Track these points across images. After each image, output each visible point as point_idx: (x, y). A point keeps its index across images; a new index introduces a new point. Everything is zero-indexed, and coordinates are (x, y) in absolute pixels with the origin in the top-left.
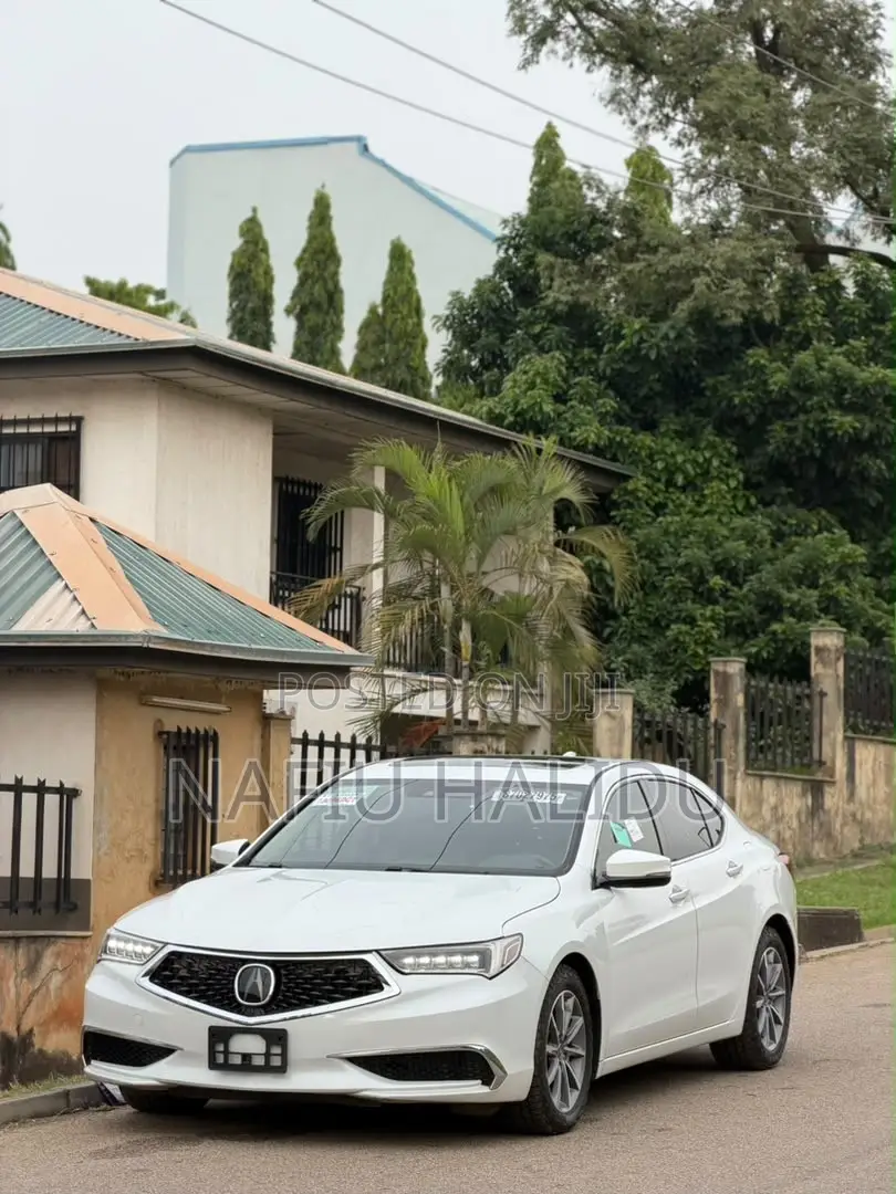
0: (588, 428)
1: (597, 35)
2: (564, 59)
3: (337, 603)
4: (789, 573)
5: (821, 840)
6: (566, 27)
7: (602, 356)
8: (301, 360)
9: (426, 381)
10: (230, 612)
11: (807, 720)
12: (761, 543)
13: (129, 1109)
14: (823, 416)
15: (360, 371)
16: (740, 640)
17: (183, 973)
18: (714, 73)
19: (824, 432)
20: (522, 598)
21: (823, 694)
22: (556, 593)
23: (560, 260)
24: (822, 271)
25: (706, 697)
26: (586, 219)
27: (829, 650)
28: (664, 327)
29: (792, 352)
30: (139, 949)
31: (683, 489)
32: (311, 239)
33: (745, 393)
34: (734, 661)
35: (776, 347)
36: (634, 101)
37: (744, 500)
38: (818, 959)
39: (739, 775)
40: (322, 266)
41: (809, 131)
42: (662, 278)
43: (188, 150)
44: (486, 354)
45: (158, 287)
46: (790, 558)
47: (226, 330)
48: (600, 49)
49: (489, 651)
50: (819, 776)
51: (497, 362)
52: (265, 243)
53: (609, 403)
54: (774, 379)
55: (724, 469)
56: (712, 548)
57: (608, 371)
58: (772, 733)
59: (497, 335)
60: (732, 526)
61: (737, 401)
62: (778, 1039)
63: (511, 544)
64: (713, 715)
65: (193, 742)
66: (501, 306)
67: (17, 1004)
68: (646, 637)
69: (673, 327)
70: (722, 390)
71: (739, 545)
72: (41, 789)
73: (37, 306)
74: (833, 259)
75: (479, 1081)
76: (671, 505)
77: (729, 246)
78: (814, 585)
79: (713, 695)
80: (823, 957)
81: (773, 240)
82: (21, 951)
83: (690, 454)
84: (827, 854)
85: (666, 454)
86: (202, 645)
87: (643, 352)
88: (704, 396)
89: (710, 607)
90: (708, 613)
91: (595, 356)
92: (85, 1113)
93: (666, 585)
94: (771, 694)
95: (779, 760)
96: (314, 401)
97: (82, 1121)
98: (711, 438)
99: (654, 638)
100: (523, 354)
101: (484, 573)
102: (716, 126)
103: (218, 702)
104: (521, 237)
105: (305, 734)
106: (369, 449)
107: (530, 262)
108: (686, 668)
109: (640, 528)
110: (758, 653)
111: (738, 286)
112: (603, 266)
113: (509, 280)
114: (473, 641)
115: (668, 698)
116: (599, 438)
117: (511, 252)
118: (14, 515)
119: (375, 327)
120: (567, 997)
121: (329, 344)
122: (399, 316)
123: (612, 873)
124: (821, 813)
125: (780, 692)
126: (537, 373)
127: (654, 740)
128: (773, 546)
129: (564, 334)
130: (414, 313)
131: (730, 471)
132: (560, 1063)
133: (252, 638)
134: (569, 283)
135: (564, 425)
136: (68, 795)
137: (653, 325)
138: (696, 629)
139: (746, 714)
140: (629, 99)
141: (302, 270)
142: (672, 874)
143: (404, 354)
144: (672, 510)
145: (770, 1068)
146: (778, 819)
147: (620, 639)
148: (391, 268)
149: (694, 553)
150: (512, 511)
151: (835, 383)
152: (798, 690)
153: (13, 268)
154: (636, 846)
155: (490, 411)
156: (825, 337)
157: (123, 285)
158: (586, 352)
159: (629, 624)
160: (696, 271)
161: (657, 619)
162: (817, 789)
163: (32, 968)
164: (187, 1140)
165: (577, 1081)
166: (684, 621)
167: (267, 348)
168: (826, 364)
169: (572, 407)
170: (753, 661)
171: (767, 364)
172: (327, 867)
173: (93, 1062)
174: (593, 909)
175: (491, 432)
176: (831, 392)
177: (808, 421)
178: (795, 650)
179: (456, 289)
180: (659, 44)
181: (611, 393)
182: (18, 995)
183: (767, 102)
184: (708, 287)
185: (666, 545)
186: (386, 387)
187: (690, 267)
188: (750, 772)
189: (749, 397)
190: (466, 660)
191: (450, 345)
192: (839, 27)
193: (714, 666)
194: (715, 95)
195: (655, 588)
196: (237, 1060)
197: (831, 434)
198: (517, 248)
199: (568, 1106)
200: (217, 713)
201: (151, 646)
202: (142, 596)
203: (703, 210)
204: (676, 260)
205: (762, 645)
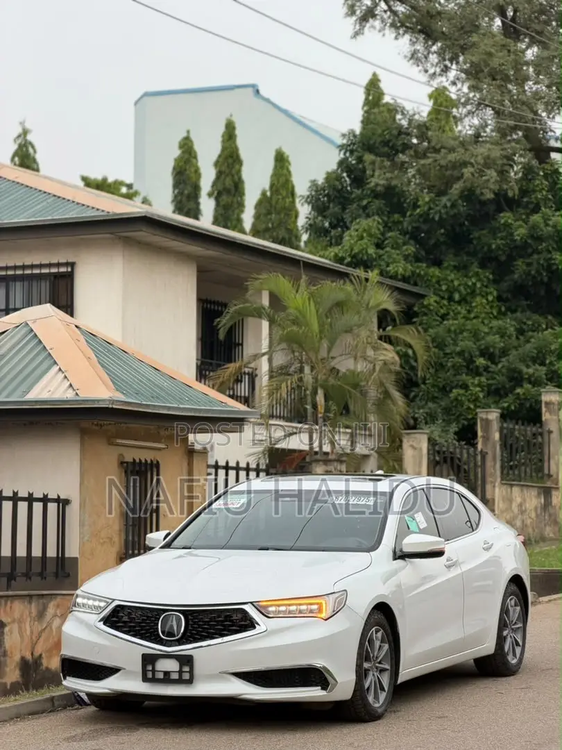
0: (398, 264)
1: (401, 16)
2: (380, 31)
3: (240, 378)
4: (528, 356)
5: (550, 525)
6: (381, 11)
7: (406, 219)
8: (219, 225)
9: (298, 238)
10: (166, 384)
11: (540, 448)
12: (510, 337)
13: (93, 709)
14: (549, 256)
15: (256, 232)
16: (497, 398)
17: (125, 619)
18: (475, 38)
19: (550, 266)
20: (356, 373)
21: (550, 432)
22: (378, 368)
23: (379, 159)
24: (547, 163)
25: (475, 435)
26: (395, 132)
27: (553, 404)
28: (444, 199)
29: (528, 215)
30: (96, 603)
31: (459, 303)
32: (224, 149)
33: (499, 242)
34: (491, 412)
35: (517, 212)
36: (426, 58)
37: (497, 309)
38: (547, 602)
39: (497, 484)
40: (230, 167)
41: (536, 74)
42: (443, 169)
43: (146, 94)
44: (333, 219)
45: (128, 182)
46: (528, 346)
47: (171, 207)
48: (403, 25)
49: (335, 408)
50: (548, 484)
51: (340, 224)
52: (195, 152)
53: (411, 249)
54: (518, 232)
55: (484, 289)
56: (478, 340)
57: (410, 228)
58: (518, 457)
59: (340, 207)
60: (490, 325)
61: (494, 246)
62: (518, 656)
63: (348, 339)
64: (480, 446)
65: (143, 468)
66: (342, 189)
67: (31, 638)
68: (436, 398)
69: (449, 200)
70: (484, 240)
71: (495, 339)
72: (45, 500)
73: (45, 192)
74: (554, 155)
75: (320, 688)
76: (452, 313)
77: (485, 148)
78: (543, 364)
79: (480, 433)
80: (550, 601)
81: (513, 144)
82: (33, 605)
83: (463, 280)
84: (554, 533)
85: (447, 280)
86: (148, 406)
87: (431, 216)
88: (472, 243)
89: (477, 378)
90: (476, 382)
91: (402, 219)
92: (64, 711)
93: (449, 364)
94: (516, 433)
95: (523, 475)
96: (222, 249)
97: (62, 716)
98: (477, 270)
99: (442, 398)
100: (356, 219)
101: (333, 358)
102: (477, 73)
103: (159, 442)
104: (354, 144)
105: (217, 462)
106: (256, 279)
107: (360, 160)
108: (463, 417)
109: (432, 328)
110: (509, 406)
111: (492, 174)
112: (406, 162)
113: (347, 172)
114: (325, 401)
115: (451, 436)
116: (405, 271)
117: (348, 154)
118: (27, 324)
119: (265, 205)
120: (377, 632)
121: (236, 216)
122: (280, 197)
123: (407, 549)
124: (550, 507)
125: (522, 431)
126: (365, 230)
127: (441, 463)
128: (517, 338)
129: (382, 205)
130: (290, 195)
131: (488, 290)
132: (373, 675)
133: (181, 401)
134: (385, 173)
135: (382, 263)
136: (63, 503)
137: (437, 198)
138: (469, 392)
139: (501, 445)
140: (423, 56)
141: (218, 169)
142: (445, 549)
143: (284, 221)
144: (452, 317)
145: (513, 675)
146: (522, 512)
147: (420, 400)
148: (276, 167)
149: (466, 343)
150: (350, 318)
151: (556, 234)
152: (534, 429)
153: (38, 170)
154: (422, 531)
155: (336, 255)
156: (550, 205)
157: (105, 180)
158: (396, 216)
159: (426, 389)
160: (465, 164)
161: (444, 386)
162: (547, 492)
163: (41, 615)
164: (129, 728)
165: (385, 686)
166: (461, 387)
167: (197, 218)
168: (551, 223)
169: (386, 252)
170: (505, 412)
171: (513, 222)
172: (222, 548)
173: (68, 678)
174: (395, 573)
175: (336, 268)
176: (553, 240)
177: (539, 259)
178: (531, 406)
179: (313, 178)
180: (440, 21)
181: (412, 242)
182: (32, 632)
183: (509, 56)
184: (473, 174)
185: (449, 339)
186: (273, 242)
187: (461, 161)
188: (504, 482)
189: (502, 244)
190: (321, 413)
191: (310, 214)
192: (556, 9)
193: (480, 415)
194: (476, 52)
195: (442, 366)
196: (161, 676)
197: (555, 267)
198: (352, 152)
199: (379, 702)
200: (159, 449)
201: (114, 407)
202: (108, 374)
203: (469, 125)
204: (452, 157)
205: (511, 401)
